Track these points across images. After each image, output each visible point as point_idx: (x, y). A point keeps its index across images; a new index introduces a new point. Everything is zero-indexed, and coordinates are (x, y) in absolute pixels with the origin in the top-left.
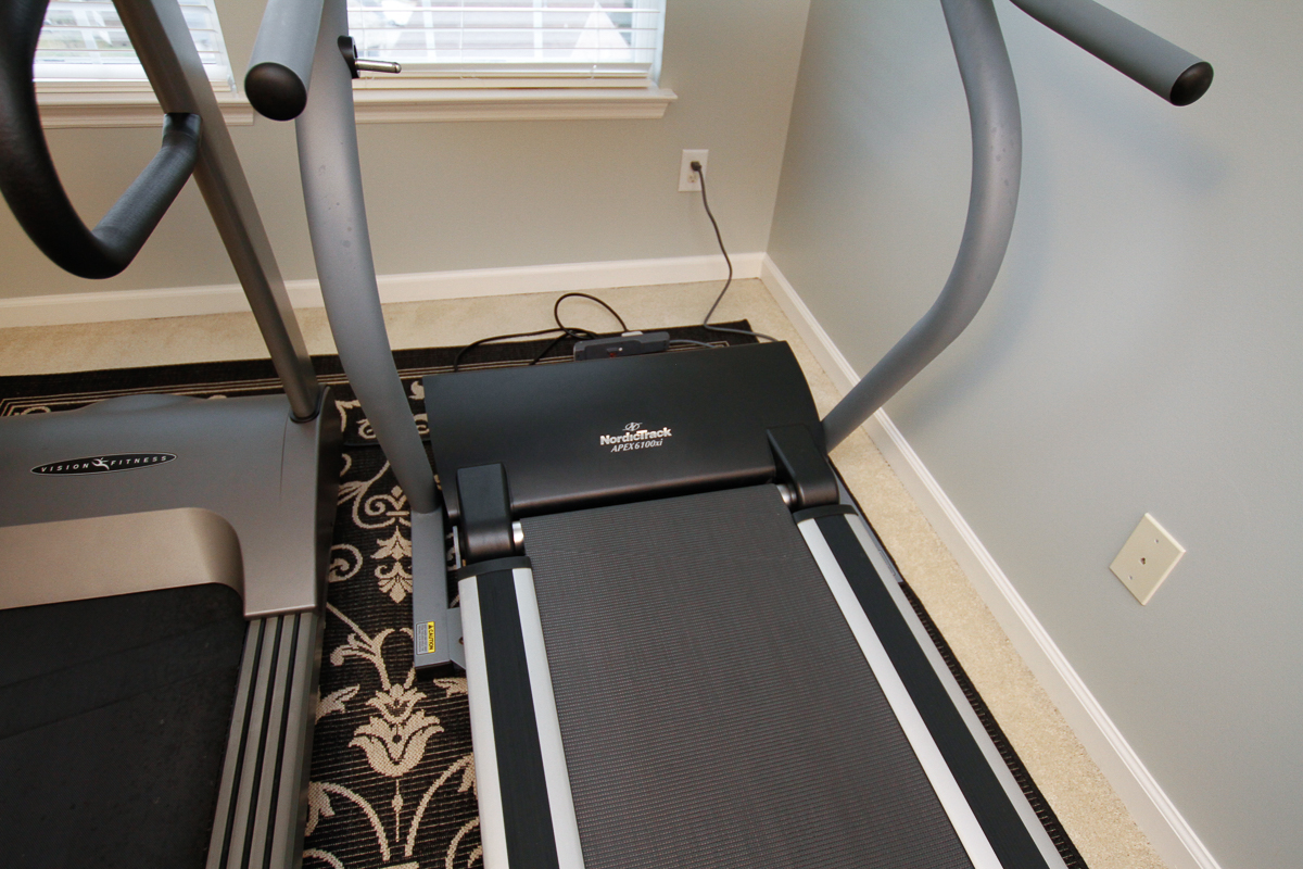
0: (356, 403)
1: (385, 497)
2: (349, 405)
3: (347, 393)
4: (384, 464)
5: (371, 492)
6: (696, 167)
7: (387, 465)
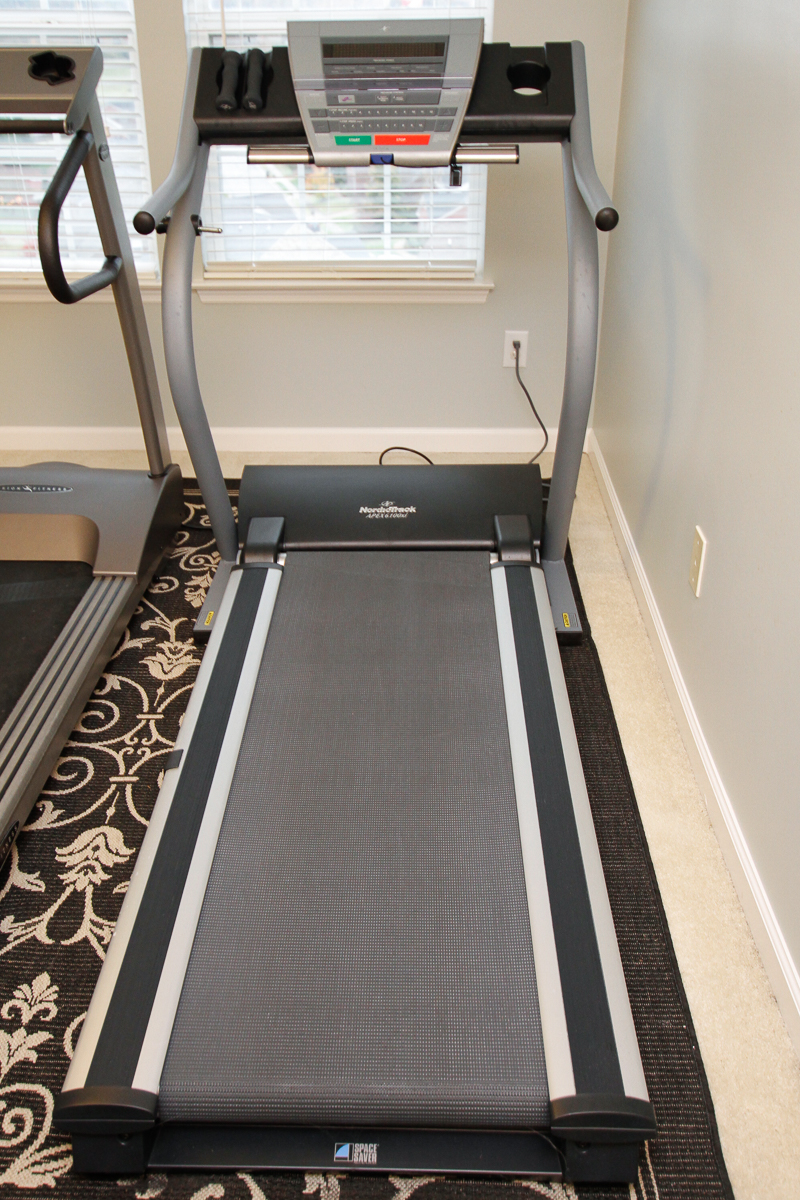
0: (204, 506)
1: (206, 556)
2: (198, 507)
3: (198, 500)
4: (211, 540)
5: (197, 553)
6: (517, 345)
7: (214, 540)
